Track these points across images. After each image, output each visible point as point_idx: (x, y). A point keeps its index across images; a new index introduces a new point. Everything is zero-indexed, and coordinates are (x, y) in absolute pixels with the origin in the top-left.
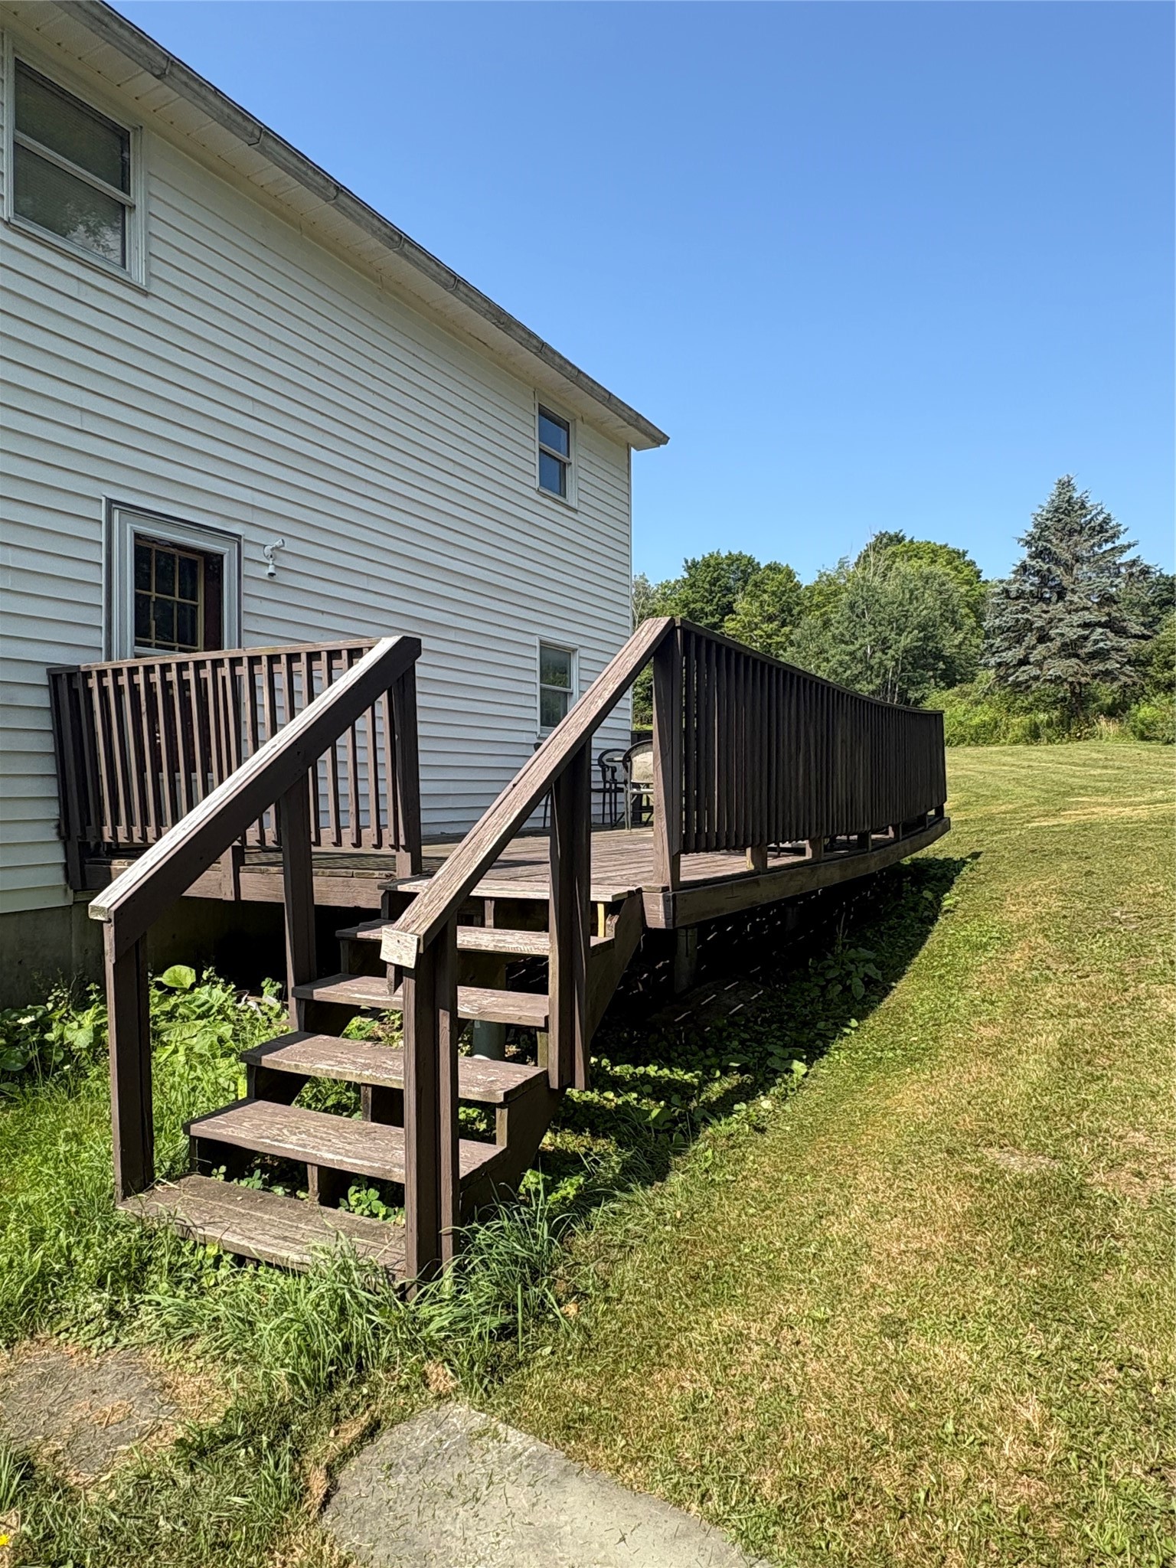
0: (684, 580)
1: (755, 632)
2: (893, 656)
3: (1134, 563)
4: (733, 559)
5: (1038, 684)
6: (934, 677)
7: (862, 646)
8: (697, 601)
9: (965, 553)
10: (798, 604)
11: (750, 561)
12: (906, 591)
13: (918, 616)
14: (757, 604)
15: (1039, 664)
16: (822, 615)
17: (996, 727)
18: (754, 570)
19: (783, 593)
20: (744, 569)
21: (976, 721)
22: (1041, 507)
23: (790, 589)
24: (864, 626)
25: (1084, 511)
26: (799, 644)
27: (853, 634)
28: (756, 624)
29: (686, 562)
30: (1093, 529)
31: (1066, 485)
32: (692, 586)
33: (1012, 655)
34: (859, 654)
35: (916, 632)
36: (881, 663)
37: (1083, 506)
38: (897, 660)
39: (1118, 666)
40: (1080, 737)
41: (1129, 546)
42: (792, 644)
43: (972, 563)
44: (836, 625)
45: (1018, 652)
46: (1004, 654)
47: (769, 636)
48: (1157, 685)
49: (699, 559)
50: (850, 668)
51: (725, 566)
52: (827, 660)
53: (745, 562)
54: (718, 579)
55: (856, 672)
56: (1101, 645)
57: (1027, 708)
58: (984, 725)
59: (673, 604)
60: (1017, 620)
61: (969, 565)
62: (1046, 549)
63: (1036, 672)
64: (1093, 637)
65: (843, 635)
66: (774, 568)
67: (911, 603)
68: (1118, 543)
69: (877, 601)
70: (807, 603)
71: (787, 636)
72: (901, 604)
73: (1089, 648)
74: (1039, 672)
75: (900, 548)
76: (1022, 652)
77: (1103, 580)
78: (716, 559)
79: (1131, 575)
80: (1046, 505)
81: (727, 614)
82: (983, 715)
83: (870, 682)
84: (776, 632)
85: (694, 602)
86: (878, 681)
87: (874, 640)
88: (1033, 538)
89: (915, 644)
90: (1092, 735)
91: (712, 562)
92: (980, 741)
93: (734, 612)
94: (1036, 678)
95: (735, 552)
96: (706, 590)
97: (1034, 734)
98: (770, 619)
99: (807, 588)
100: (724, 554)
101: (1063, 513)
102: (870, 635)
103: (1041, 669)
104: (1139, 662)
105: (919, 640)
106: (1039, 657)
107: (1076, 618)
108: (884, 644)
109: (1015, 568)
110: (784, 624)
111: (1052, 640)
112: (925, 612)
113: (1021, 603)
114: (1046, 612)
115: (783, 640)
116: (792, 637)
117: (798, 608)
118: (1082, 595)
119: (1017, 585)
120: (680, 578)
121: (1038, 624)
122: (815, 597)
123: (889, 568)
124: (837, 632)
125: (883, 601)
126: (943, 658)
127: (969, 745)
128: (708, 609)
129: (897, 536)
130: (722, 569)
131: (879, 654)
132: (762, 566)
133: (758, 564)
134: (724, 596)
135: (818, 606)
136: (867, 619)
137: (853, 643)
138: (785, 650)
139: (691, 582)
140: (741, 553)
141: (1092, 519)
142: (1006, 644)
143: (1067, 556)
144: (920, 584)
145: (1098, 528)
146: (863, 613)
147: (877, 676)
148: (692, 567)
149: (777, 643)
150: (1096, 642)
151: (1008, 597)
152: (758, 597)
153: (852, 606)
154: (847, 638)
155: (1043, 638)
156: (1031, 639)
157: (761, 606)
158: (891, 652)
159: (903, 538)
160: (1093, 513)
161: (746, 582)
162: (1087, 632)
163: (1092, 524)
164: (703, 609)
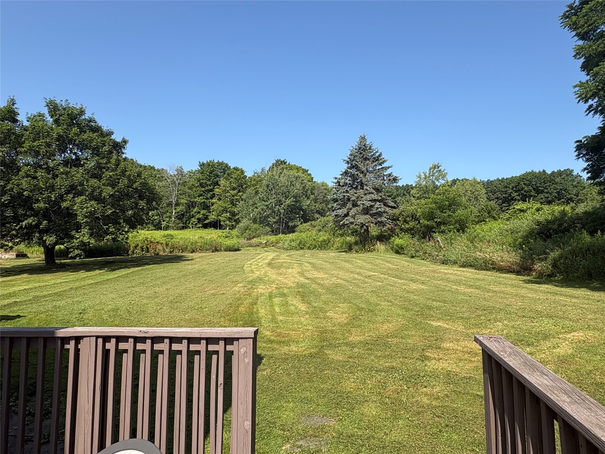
0: (199, 170)
1: (227, 194)
2: (283, 208)
3: (390, 175)
4: (220, 164)
5: (353, 225)
6: (299, 217)
7: (271, 203)
8: (204, 179)
9: (308, 171)
10: (245, 184)
11: (227, 165)
12: (289, 182)
13: (293, 192)
14: (229, 182)
15: (353, 217)
16: (255, 189)
17: (329, 242)
18: (228, 169)
19: (239, 179)
20: (224, 168)
21: (321, 239)
22: (352, 147)
23: (242, 178)
24: (272, 195)
25: (371, 151)
26: (245, 200)
27: (268, 198)
28: (228, 191)
29: (200, 163)
30: (374, 158)
31: (363, 138)
32: (202, 173)
33: (341, 212)
34: (270, 206)
35: (292, 198)
36: (278, 210)
37: (370, 148)
38: (284, 210)
39: (386, 219)
40: (369, 251)
41: (389, 167)
42: (242, 200)
43: (310, 175)
44: (261, 193)
45: (344, 211)
46: (338, 211)
47: (233, 196)
48: (402, 229)
49: (205, 162)
50: (266, 212)
51: (216, 166)
52: (257, 208)
53: (224, 165)
54: (213, 171)
55: (269, 213)
56: (380, 210)
57: (341, 234)
58: (324, 241)
59: (194, 180)
60: (344, 196)
61: (309, 175)
62: (356, 165)
63: (352, 220)
64: (376, 206)
65: (263, 198)
66: (236, 169)
67: (291, 187)
68: (383, 166)
69: (278, 185)
70: (249, 184)
71: (241, 197)
72: (287, 187)
73: (374, 211)
74: (353, 220)
75: (285, 166)
76: (346, 211)
77: (379, 181)
78: (212, 163)
79: (390, 180)
80: (354, 146)
81: (216, 186)
82: (323, 236)
83: (274, 218)
84: (236, 195)
85: (202, 180)
86: (277, 218)
87: (276, 201)
88: (351, 160)
89: (292, 203)
90: (374, 250)
91: (211, 164)
92: (323, 248)
93: (219, 185)
94: (352, 223)
95: (220, 161)
96: (208, 175)
97: (349, 248)
98: (234, 189)
99: (249, 178)
100: (216, 161)
101: (362, 150)
102: (274, 198)
103: (354, 219)
104: (395, 219)
105: (293, 201)
106: (353, 213)
107: (369, 197)
108: (280, 203)
109: (341, 173)
110: (239, 192)
111: (358, 206)
112: (296, 191)
113: (346, 188)
114: (355, 193)
115: (239, 198)
116: (243, 197)
117: (245, 186)
118: (371, 187)
119: (343, 180)
120: (197, 170)
121: (353, 198)
122: (252, 182)
123: (281, 173)
124: (261, 196)
125: (280, 185)
126: (303, 210)
127: (318, 249)
128: (208, 183)
129: (284, 161)
130: (215, 167)
131: (278, 207)
132: (231, 168)
133: (230, 167)
134: (215, 178)
135: (253, 186)
136: (273, 192)
137: (267, 201)
138: (239, 202)
139: (201, 171)
140: (223, 161)
141: (374, 154)
142: (339, 207)
143: (364, 169)
144: (294, 179)
145: (376, 158)
146: (272, 189)
147: (277, 216)
148: (202, 165)
149: (236, 199)
150: (377, 208)
151: (339, 185)
152: (229, 180)
153: (268, 186)
154: (265, 199)
155: (355, 205)
156: (349, 205)
157: (230, 183)
158: (282, 206)
159: (286, 162)
160: (374, 152)
161: (225, 174)
162: (373, 204)
163: (374, 156)
164: (206, 183)
